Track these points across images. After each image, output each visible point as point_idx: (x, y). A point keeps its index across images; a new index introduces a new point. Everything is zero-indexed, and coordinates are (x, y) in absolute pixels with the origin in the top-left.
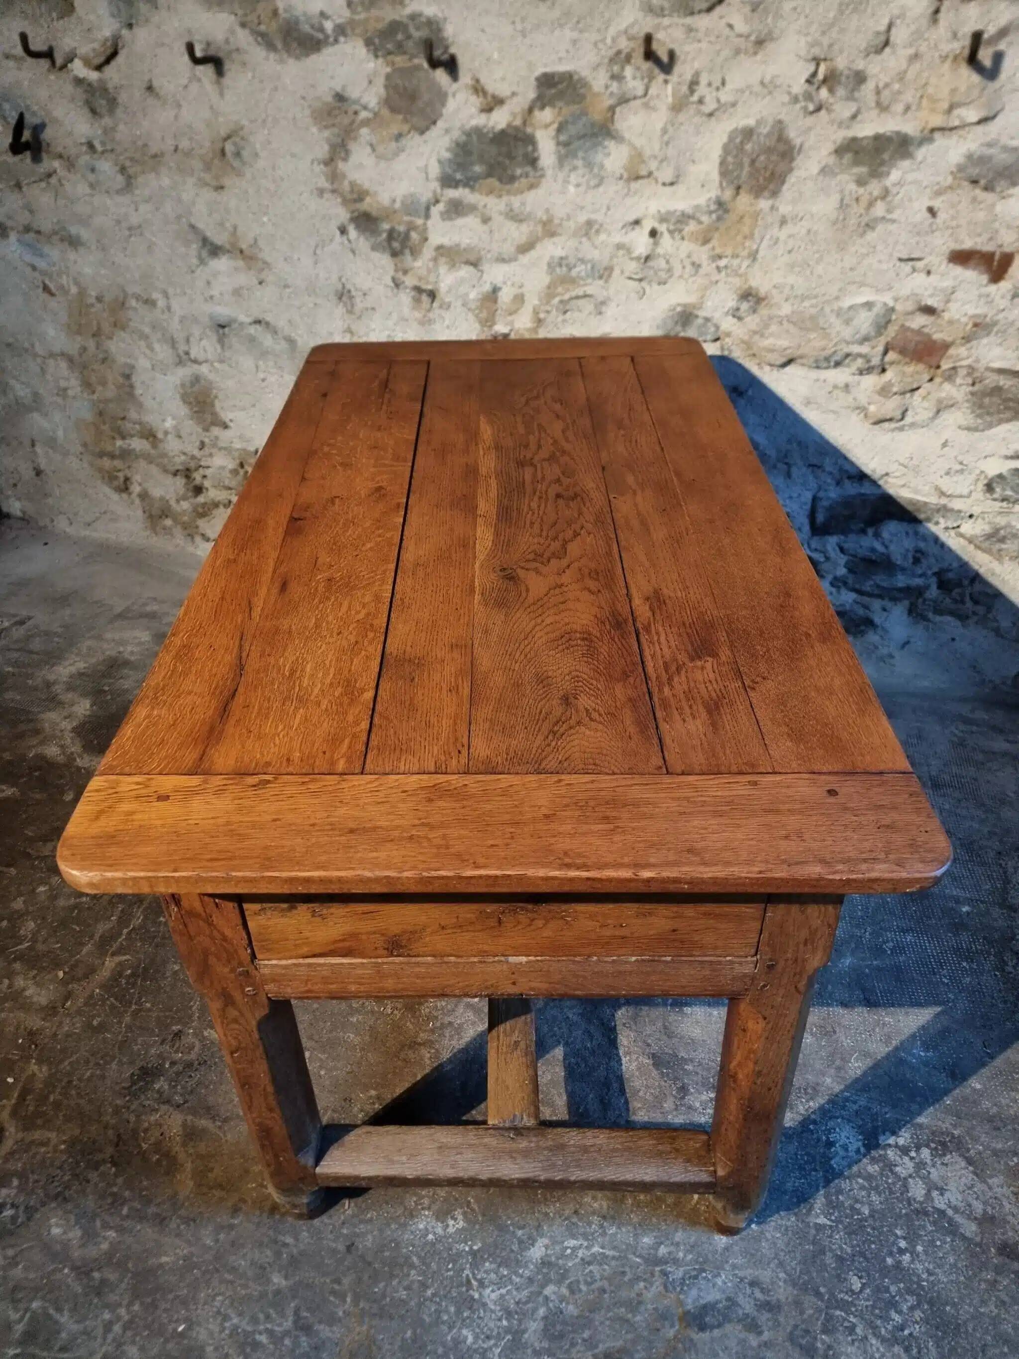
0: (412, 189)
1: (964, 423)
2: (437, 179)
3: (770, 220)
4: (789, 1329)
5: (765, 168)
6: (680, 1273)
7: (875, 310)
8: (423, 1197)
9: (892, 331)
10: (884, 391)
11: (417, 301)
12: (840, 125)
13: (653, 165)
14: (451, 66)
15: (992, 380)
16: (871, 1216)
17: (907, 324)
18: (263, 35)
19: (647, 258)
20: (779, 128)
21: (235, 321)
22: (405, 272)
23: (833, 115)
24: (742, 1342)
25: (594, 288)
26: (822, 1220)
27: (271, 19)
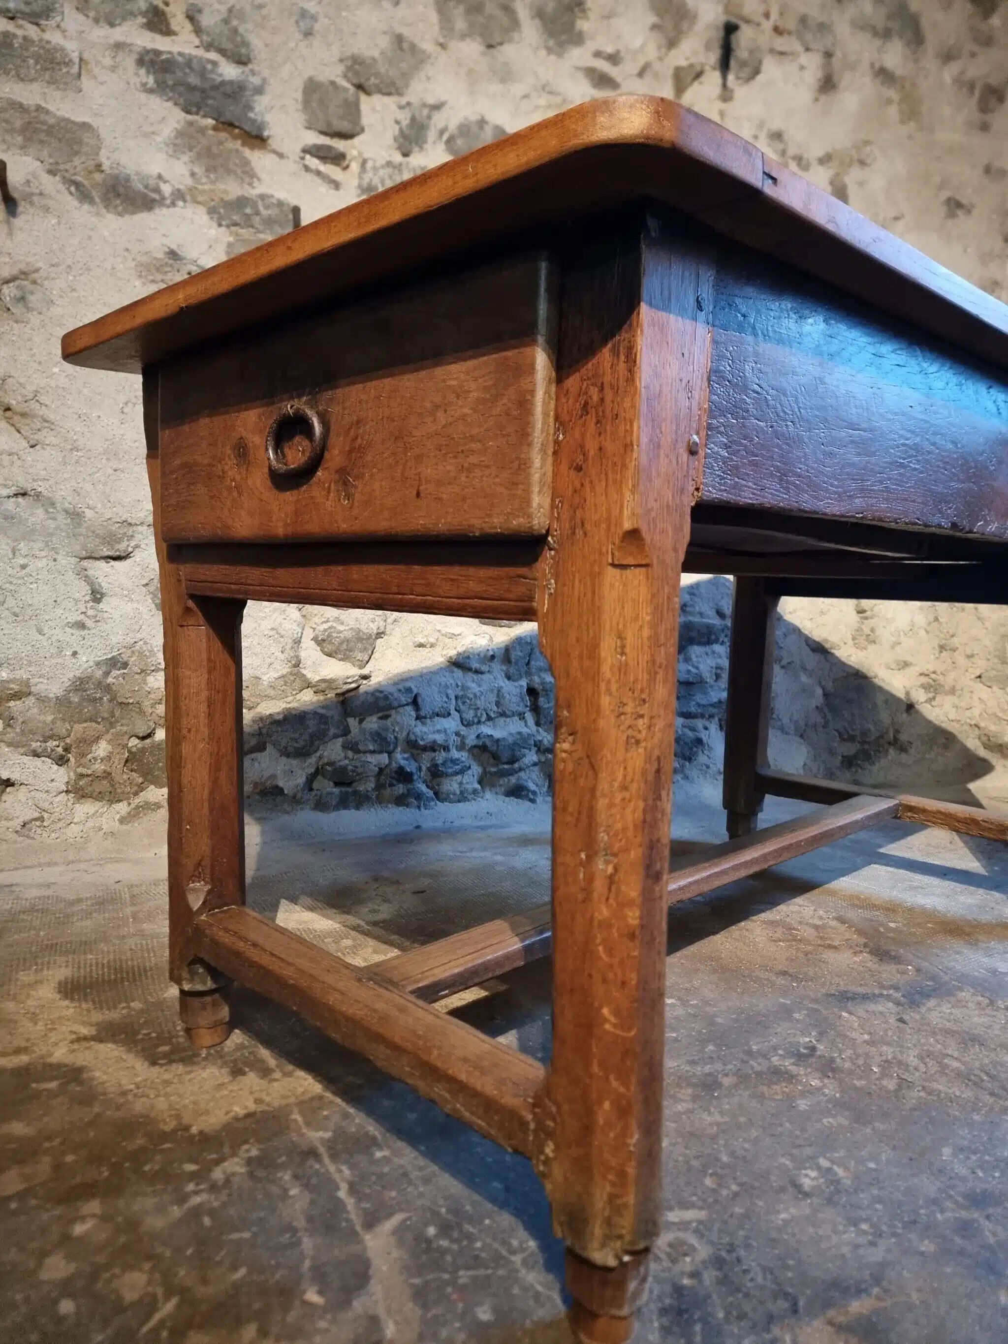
27: (90, 172)
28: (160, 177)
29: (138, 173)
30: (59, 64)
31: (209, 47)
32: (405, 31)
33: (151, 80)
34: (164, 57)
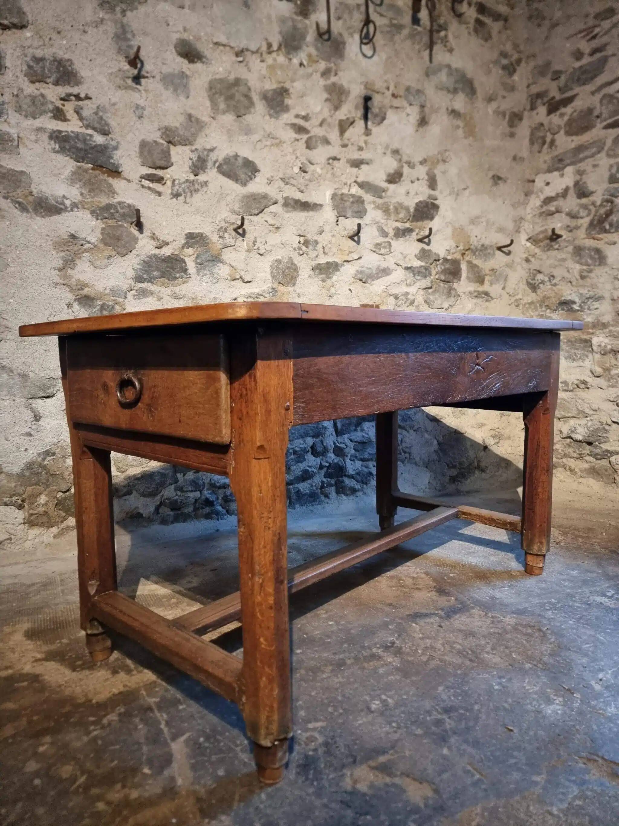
0: (117, 283)
2: (132, 279)
3: (294, 295)
5: (289, 275)
12: (312, 259)
13: (242, 273)
14: (139, 225)
20: (291, 260)
23: (309, 256)
27: (26, 196)
28: (64, 196)
29: (52, 196)
30: (7, 141)
31: (87, 127)
32: (193, 112)
33: (57, 146)
34: (63, 134)
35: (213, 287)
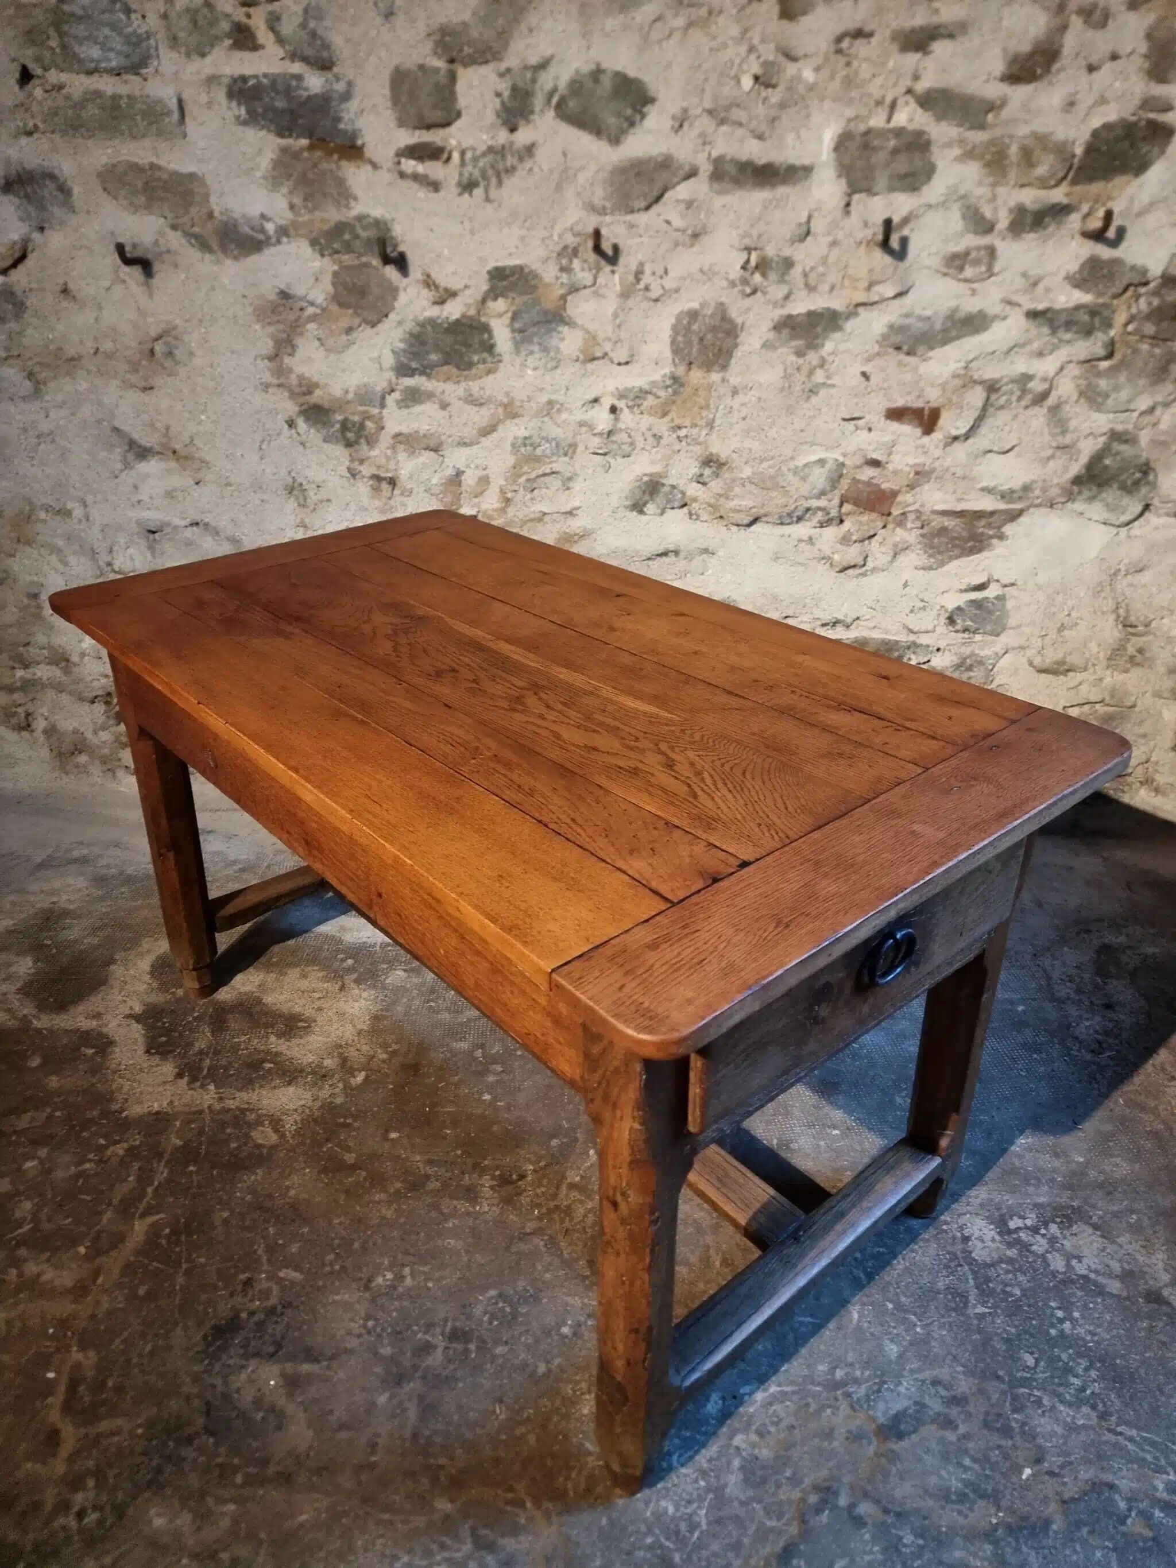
0: (366, 380)
1: (920, 564)
2: (392, 369)
3: (722, 391)
4: (981, 1417)
5: (713, 345)
6: (862, 1391)
7: (828, 466)
8: (579, 1382)
9: (845, 484)
10: (845, 540)
11: (376, 490)
12: (775, 304)
13: (607, 347)
14: (401, 263)
15: (937, 522)
16: (1024, 1295)
17: (858, 477)
18: (196, 237)
19: (610, 433)
20: (722, 309)
21: (169, 524)
22: (362, 462)
23: (768, 297)
24: (942, 1441)
25: (560, 464)
26: (980, 1310)
27: (205, 221)
28: (263, 216)
29: (244, 216)
30: (161, 115)
31: (293, 56)
33: (243, 111)
34: (251, 83)
35: (547, 377)
